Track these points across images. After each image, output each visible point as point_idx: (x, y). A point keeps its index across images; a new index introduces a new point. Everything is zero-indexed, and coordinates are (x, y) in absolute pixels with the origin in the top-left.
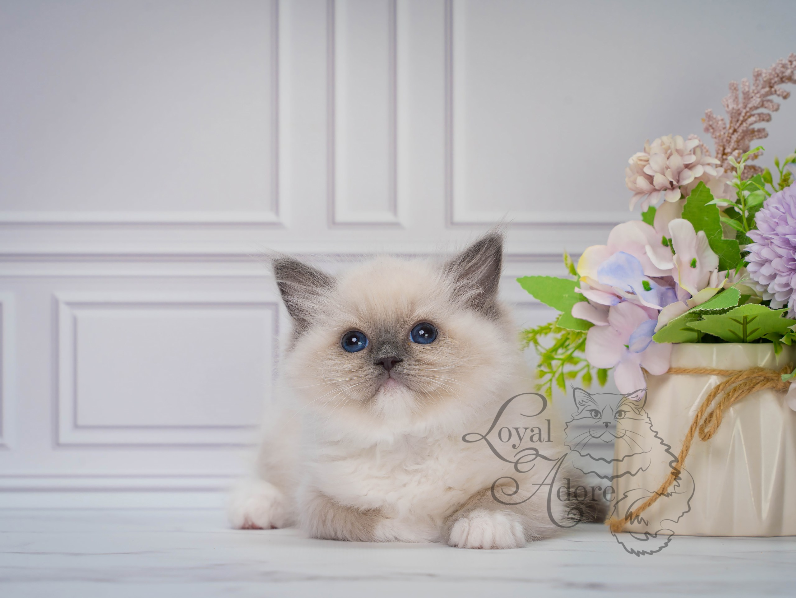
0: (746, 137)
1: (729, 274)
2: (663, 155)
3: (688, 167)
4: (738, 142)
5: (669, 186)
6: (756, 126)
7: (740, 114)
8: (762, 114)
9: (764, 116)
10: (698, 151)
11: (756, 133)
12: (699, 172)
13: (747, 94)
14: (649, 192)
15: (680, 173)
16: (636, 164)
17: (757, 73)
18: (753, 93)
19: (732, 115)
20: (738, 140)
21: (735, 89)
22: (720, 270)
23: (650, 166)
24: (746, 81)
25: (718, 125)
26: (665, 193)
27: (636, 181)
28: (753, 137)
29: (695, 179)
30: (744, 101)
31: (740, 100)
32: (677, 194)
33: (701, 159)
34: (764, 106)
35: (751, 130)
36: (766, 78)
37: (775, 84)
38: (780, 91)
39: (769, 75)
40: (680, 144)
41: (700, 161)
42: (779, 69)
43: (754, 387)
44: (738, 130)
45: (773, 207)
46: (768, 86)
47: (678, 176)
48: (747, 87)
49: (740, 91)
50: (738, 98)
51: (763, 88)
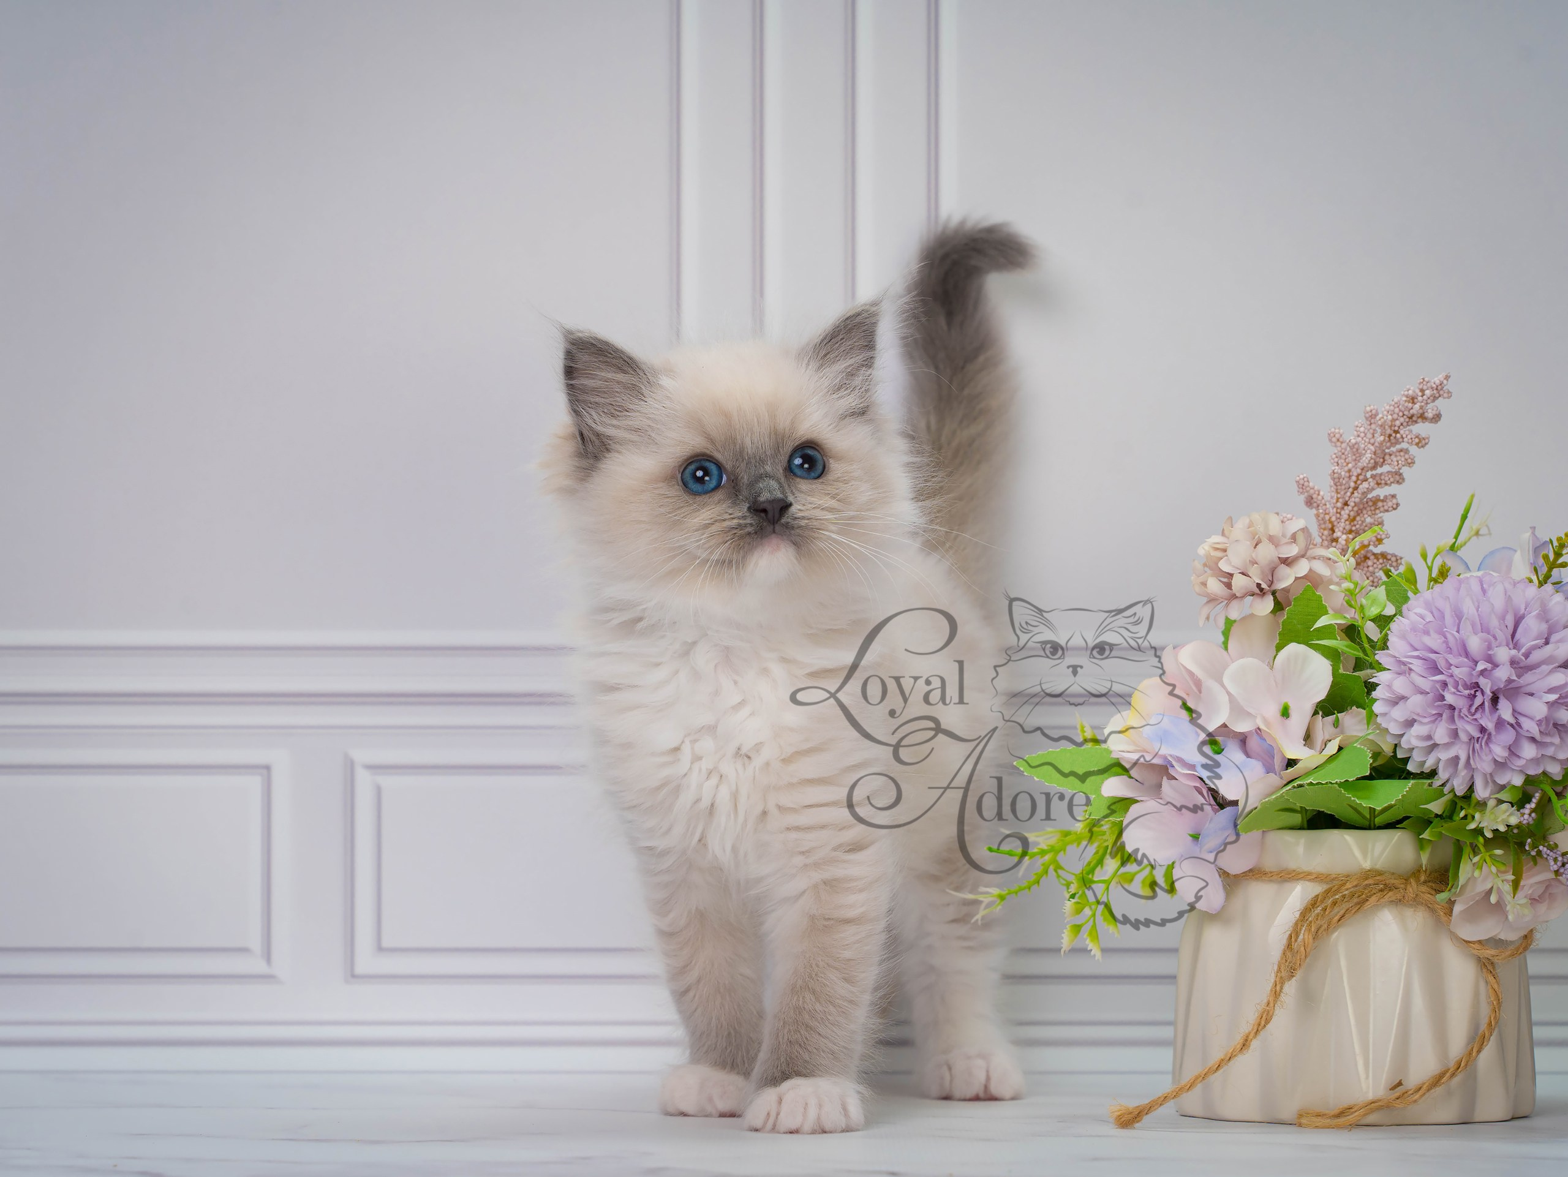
0: (1365, 512)
1: (1338, 720)
2: (1248, 543)
3: (1285, 561)
4: (1351, 520)
5: (1257, 591)
6: (1380, 493)
8: (1383, 474)
9: (1390, 477)
10: (1301, 538)
11: (1380, 504)
12: (1302, 569)
13: (1356, 446)
14: (1226, 599)
15: (1273, 571)
16: (1208, 556)
17: (1370, 414)
18: (1369, 443)
19: (1336, 480)
20: (1351, 518)
21: (1338, 440)
22: (1326, 714)
23: (1228, 559)
24: (1360, 425)
25: (1320, 497)
26: (1252, 601)
27: (1207, 581)
28: (1375, 510)
29: (1297, 579)
30: (1354, 457)
31: (1350, 457)
32: (1268, 603)
33: (1307, 549)
34: (1386, 462)
35: (1373, 500)
36: (1382, 420)
37: (1401, 427)
38: (1410, 436)
39: (1391, 414)
40: (1275, 526)
41: (1304, 553)
42: (1404, 404)
43: (1367, 900)
44: (1349, 502)
45: (1415, 613)
46: (1389, 431)
47: (1272, 574)
48: (1363, 435)
49: (1346, 443)
50: (1345, 454)
51: (1381, 435)
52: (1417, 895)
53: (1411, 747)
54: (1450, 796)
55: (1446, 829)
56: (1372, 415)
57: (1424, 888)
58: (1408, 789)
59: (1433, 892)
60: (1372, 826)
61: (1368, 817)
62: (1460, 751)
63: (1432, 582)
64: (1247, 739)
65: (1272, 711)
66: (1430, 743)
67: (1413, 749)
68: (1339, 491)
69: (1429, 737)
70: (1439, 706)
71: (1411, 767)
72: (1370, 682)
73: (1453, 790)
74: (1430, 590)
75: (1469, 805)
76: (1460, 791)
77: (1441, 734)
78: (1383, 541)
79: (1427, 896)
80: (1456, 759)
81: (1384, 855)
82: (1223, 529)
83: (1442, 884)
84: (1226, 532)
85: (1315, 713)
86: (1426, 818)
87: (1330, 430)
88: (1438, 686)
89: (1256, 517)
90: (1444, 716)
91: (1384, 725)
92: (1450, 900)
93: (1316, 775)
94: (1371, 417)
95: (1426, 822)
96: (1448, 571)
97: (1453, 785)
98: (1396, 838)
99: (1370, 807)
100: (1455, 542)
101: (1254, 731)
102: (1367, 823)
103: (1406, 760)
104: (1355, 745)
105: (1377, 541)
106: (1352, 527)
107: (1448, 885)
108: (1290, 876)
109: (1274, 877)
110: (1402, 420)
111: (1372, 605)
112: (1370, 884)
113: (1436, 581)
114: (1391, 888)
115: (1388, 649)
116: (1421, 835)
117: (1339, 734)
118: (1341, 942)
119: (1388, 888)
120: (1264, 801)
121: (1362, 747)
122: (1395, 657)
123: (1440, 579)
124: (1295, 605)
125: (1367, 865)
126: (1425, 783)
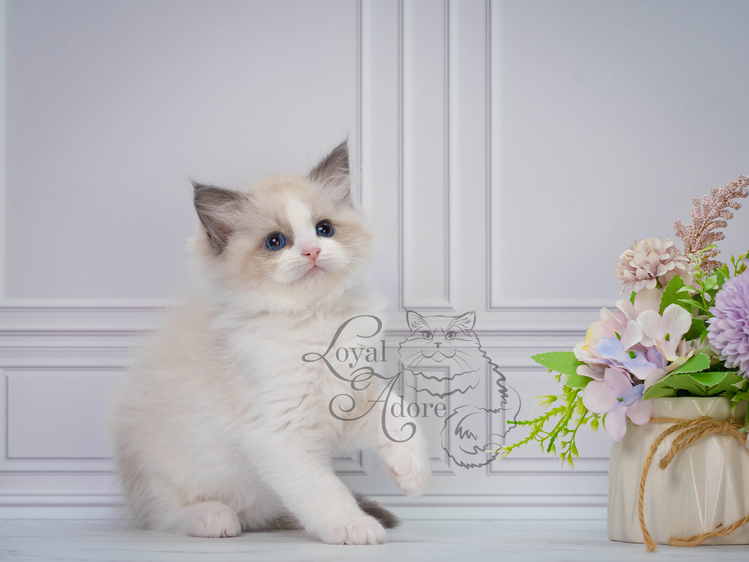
0: (707, 240)
1: (693, 343)
2: (645, 253)
3: (663, 262)
4: (701, 243)
5: (649, 277)
6: (716, 231)
7: (702, 222)
8: (719, 221)
9: (721, 223)
10: (672, 251)
11: (715, 236)
12: (671, 266)
13: (707, 206)
14: (634, 281)
15: (657, 267)
16: (624, 259)
18: (712, 205)
19: (696, 223)
20: (701, 242)
21: (697, 203)
22: (687, 340)
23: (634, 261)
24: (706, 197)
25: (686, 231)
26: (646, 282)
27: (623, 272)
28: (713, 239)
29: (668, 271)
30: (705, 212)
31: (702, 212)
32: (654, 283)
33: (674, 257)
34: (720, 215)
35: (711, 234)
36: (721, 194)
37: (729, 198)
38: (733, 203)
39: (724, 192)
40: (658, 244)
41: (674, 258)
42: (731, 187)
43: (704, 432)
44: (701, 234)
45: (729, 288)
46: (723, 200)
47: (656, 269)
48: (708, 201)
49: (702, 205)
50: (700, 210)
51: (719, 202)
52: (729, 430)
53: (726, 355)
54: (745, 380)
55: (743, 396)
56: (715, 191)
57: (732, 427)
58: (725, 377)
59: (737, 428)
60: (707, 395)
61: (705, 390)
63: (737, 274)
64: (648, 351)
65: (661, 337)
66: (736, 353)
67: (727, 356)
68: (696, 228)
69: (735, 350)
70: (740, 335)
71: (726, 365)
72: (706, 323)
73: (747, 377)
74: (736, 277)
77: (741, 349)
78: (717, 255)
79: (734, 431)
81: (713, 409)
82: (632, 247)
83: (741, 424)
85: (682, 339)
86: (734, 391)
87: (694, 198)
88: (740, 325)
89: (648, 240)
90: (743, 340)
91: (713, 344)
92: (745, 432)
93: (682, 369)
94: (715, 192)
95: (733, 393)
96: (745, 268)
98: (718, 401)
99: (706, 386)
101: (652, 346)
102: (704, 394)
103: (724, 362)
104: (701, 353)
105: (714, 254)
106: (701, 246)
107: (745, 425)
108: (665, 420)
109: (657, 421)
110: (729, 195)
111: (709, 284)
112: (706, 424)
113: (739, 273)
114: (715, 425)
115: (715, 306)
116: (731, 399)
117: (694, 349)
118: (690, 453)
119: (715, 426)
120: (656, 383)
121: (705, 354)
122: (719, 310)
123: (742, 272)
124: (669, 285)
125: (704, 415)
126: (733, 374)
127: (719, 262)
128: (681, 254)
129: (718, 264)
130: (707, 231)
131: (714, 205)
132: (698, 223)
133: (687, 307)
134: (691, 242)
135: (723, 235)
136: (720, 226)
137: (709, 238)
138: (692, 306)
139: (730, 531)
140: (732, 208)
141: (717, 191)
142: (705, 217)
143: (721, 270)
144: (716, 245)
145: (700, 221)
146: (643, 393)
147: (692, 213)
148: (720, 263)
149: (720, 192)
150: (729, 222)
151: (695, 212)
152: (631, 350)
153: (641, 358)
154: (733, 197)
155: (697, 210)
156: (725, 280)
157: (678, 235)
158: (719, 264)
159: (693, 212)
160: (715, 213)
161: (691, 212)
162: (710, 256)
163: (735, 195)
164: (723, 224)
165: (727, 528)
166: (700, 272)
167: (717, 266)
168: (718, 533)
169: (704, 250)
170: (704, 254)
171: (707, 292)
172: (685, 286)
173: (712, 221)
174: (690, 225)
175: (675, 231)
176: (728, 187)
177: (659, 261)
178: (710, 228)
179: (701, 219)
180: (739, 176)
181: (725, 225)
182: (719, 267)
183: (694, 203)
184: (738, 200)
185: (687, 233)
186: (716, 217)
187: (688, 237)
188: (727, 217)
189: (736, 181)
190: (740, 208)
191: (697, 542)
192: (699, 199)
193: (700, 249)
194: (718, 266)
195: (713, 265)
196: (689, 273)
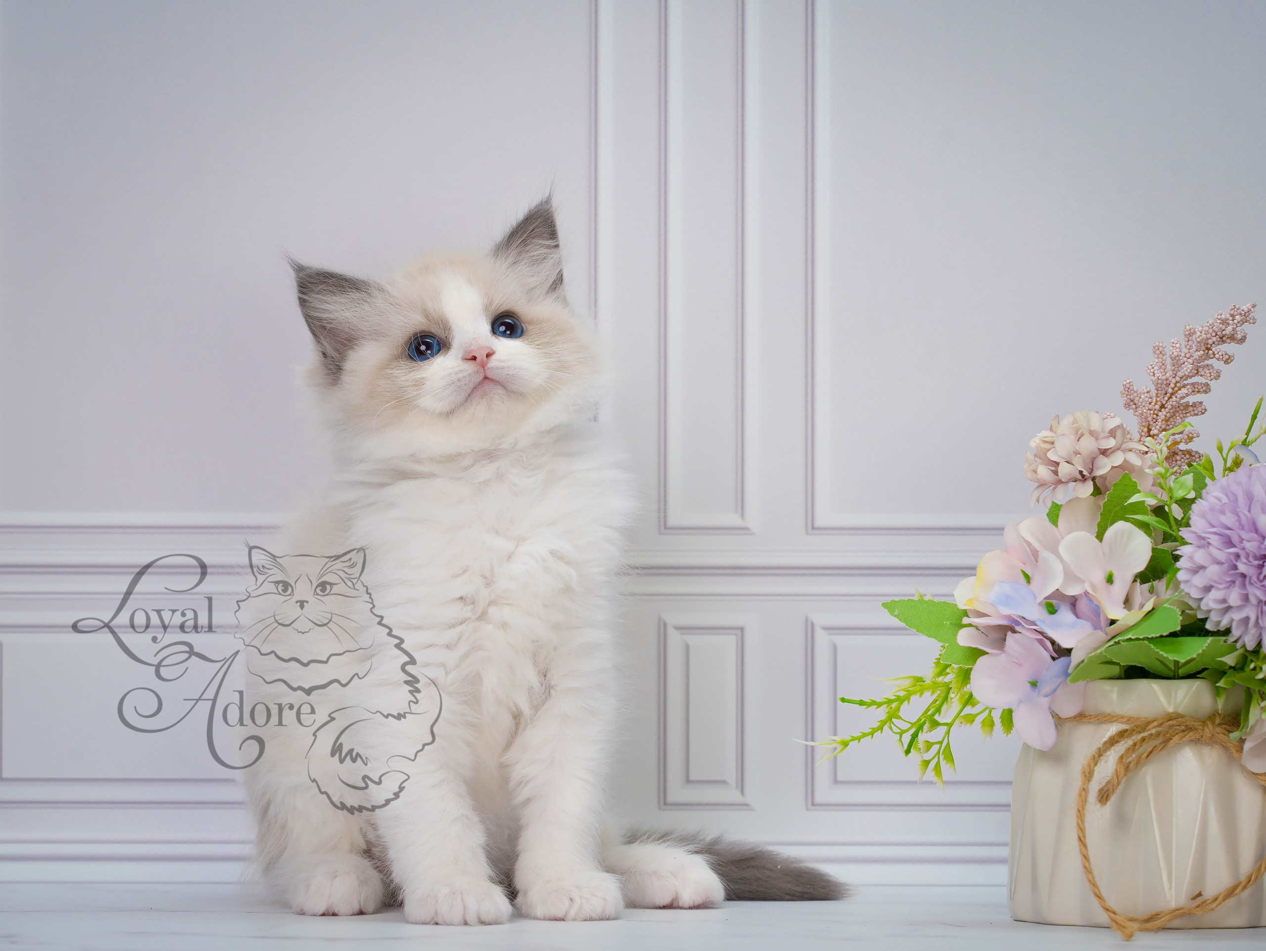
0: (1177, 415)
1: (1153, 587)
2: (1073, 437)
3: (1104, 452)
4: (1167, 420)
5: (1080, 477)
6: (1191, 399)
7: (1168, 385)
8: (1197, 383)
9: (1200, 387)
10: (1119, 433)
11: (1191, 409)
12: (1118, 459)
13: (1177, 358)
14: (1054, 484)
15: (1093, 461)
16: (1038, 448)
17: (1189, 332)
18: (1185, 357)
19: (1159, 385)
20: (1167, 418)
21: (1161, 352)
22: (1143, 582)
23: (1056, 451)
24: (1176, 342)
25: (1141, 400)
26: (1075, 486)
27: (1037, 469)
28: (1186, 413)
29: (1113, 468)
30: (1173, 368)
31: (1169, 367)
32: (1089, 488)
33: (1123, 443)
34: (1199, 373)
35: (1184, 405)
36: (1201, 338)
37: (1213, 345)
38: (1220, 354)
39: (1205, 334)
40: (1095, 423)
41: (1121, 446)
42: (1218, 326)
43: (1171, 739)
44: (1166, 405)
45: (1213, 496)
46: (1203, 348)
47: (1092, 463)
48: (1178, 350)
49: (1168, 355)
50: (1165, 364)
51: (1197, 351)
52: (1213, 735)
53: (1209, 609)
54: (1240, 651)
55: (1238, 678)
57: (1219, 730)
58: (1207, 645)
59: (1226, 733)
60: (1176, 676)
61: (1173, 668)
62: (1251, 612)
63: (1227, 472)
64: (1077, 602)
65: (1099, 577)
66: (1224, 606)
67: (1211, 611)
68: (1159, 395)
69: (1224, 601)
70: (1232, 575)
71: (1209, 626)
72: (1174, 554)
73: (1244, 646)
74: (1226, 477)
75: (1258, 659)
76: (1251, 646)
77: (1234, 598)
78: (1193, 439)
79: (1222, 737)
80: (1247, 619)
81: (1186, 701)
82: (1051, 426)
83: (1234, 726)
84: (1053, 427)
85: (1135, 581)
86: (1222, 669)
87: (1155, 343)
88: (1232, 558)
89: (1079, 415)
90: (1237, 583)
91: (1186, 590)
92: (1241, 738)
93: (1133, 632)
94: (1190, 334)
95: (1220, 672)
96: (1241, 462)
97: (1244, 642)
98: (1195, 686)
99: (1175, 661)
100: (1246, 438)
101: (1083, 594)
102: (1172, 674)
103: (1204, 620)
104: (1165, 605)
105: (1188, 439)
106: (1166, 426)
107: (1239, 726)
108: (1106, 719)
109: (1093, 720)
110: (1214, 339)
111: (1179, 489)
112: (1173, 725)
113: (1230, 470)
114: (1191, 728)
115: (1190, 526)
116: (1217, 683)
117: (1152, 597)
118: (1149, 774)
119: (1189, 729)
120: (1090, 655)
121: (1172, 607)
122: (1196, 533)
123: (1235, 468)
124: (1113, 490)
125: (1171, 710)
126: (1221, 640)
127: (1197, 452)
128: (1132, 438)
129: (1194, 456)
130: (1178, 400)
131: (1188, 355)
132: (1163, 386)
133: (1145, 527)
134: (1150, 419)
135: (1203, 407)
136: (1199, 392)
137: (1180, 412)
138: (1152, 527)
139: (1214, 905)
140: (1219, 361)
141: (1195, 333)
142: (1174, 376)
143: (1199, 465)
144: (1192, 423)
145: (1165, 382)
146: (1070, 671)
147: (1152, 370)
148: (1199, 453)
149: (1199, 334)
150: (1213, 384)
151: (1156, 368)
152: (1049, 601)
153: (1065, 615)
154: (1220, 342)
155: (1161, 364)
156: (1206, 481)
157: (1127, 406)
158: (1197, 456)
159: (1153, 368)
160: (1191, 370)
161: (1150, 367)
162: (1181, 442)
163: (1224, 339)
164: (1204, 388)
165: (1209, 900)
166: (1165, 469)
167: (1194, 458)
168: (1194, 908)
169: (1171, 432)
170: (1172, 437)
171: (1176, 502)
172: (1140, 492)
173: (1185, 382)
174: (1148, 389)
175: (1122, 400)
176: (1212, 326)
177: (1097, 451)
178: (1182, 395)
179: (1167, 379)
180: (1231, 308)
181: (1207, 391)
182: (1197, 460)
183: (1155, 352)
184: (1229, 348)
185: (1143, 404)
186: (1191, 377)
187: (1145, 411)
188: (1210, 377)
189: (1226, 315)
190: (1232, 361)
191: (1158, 923)
192: (1164, 346)
193: (1165, 430)
194: (1196, 458)
195: (1187, 456)
196: (1147, 471)
